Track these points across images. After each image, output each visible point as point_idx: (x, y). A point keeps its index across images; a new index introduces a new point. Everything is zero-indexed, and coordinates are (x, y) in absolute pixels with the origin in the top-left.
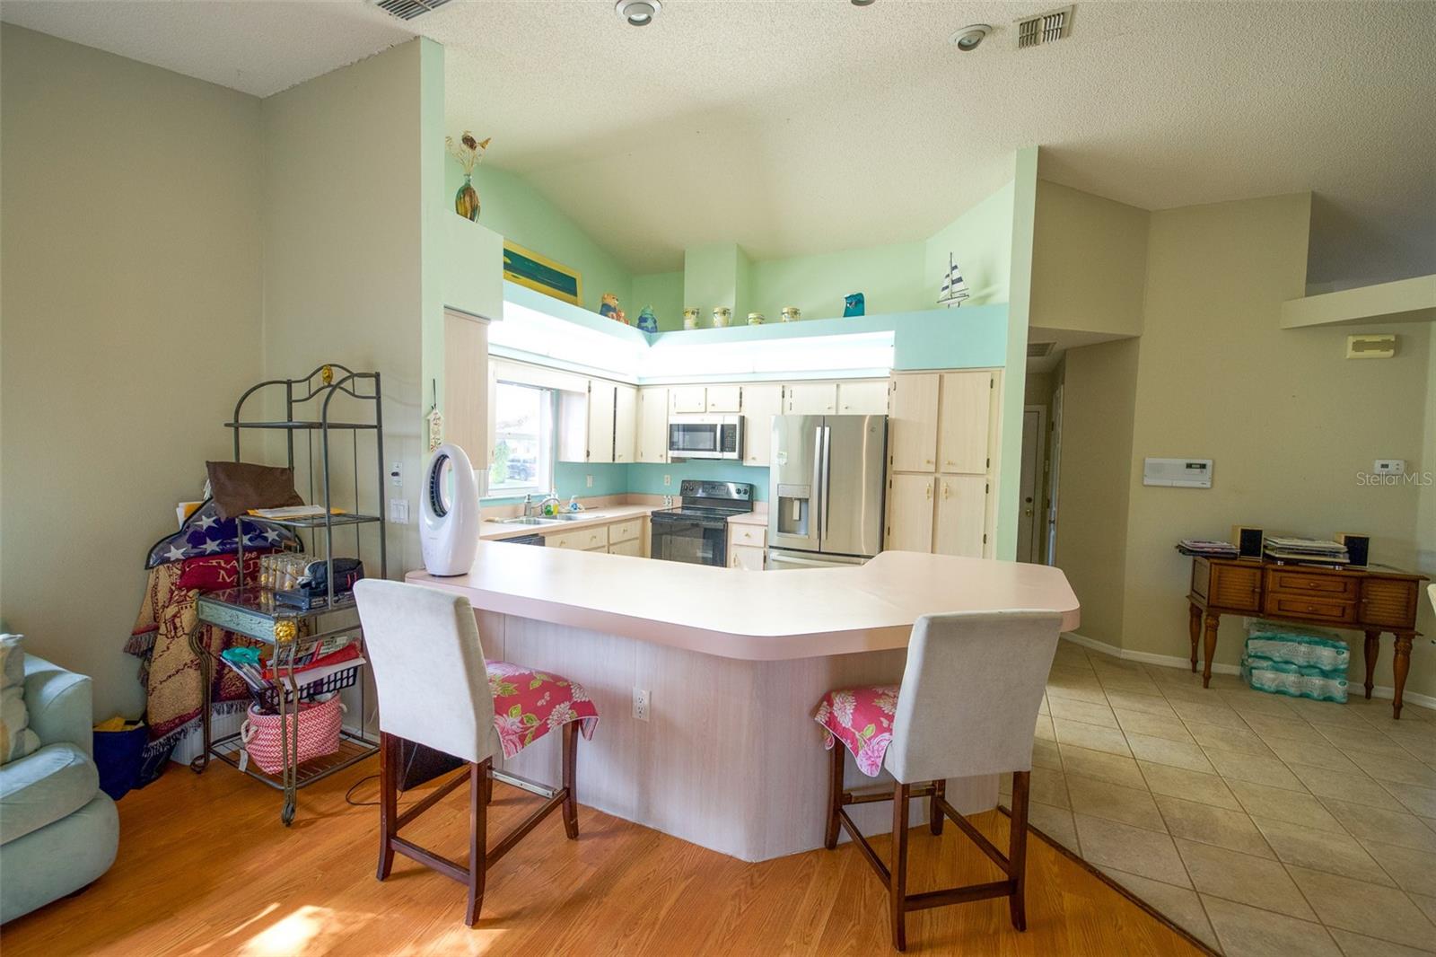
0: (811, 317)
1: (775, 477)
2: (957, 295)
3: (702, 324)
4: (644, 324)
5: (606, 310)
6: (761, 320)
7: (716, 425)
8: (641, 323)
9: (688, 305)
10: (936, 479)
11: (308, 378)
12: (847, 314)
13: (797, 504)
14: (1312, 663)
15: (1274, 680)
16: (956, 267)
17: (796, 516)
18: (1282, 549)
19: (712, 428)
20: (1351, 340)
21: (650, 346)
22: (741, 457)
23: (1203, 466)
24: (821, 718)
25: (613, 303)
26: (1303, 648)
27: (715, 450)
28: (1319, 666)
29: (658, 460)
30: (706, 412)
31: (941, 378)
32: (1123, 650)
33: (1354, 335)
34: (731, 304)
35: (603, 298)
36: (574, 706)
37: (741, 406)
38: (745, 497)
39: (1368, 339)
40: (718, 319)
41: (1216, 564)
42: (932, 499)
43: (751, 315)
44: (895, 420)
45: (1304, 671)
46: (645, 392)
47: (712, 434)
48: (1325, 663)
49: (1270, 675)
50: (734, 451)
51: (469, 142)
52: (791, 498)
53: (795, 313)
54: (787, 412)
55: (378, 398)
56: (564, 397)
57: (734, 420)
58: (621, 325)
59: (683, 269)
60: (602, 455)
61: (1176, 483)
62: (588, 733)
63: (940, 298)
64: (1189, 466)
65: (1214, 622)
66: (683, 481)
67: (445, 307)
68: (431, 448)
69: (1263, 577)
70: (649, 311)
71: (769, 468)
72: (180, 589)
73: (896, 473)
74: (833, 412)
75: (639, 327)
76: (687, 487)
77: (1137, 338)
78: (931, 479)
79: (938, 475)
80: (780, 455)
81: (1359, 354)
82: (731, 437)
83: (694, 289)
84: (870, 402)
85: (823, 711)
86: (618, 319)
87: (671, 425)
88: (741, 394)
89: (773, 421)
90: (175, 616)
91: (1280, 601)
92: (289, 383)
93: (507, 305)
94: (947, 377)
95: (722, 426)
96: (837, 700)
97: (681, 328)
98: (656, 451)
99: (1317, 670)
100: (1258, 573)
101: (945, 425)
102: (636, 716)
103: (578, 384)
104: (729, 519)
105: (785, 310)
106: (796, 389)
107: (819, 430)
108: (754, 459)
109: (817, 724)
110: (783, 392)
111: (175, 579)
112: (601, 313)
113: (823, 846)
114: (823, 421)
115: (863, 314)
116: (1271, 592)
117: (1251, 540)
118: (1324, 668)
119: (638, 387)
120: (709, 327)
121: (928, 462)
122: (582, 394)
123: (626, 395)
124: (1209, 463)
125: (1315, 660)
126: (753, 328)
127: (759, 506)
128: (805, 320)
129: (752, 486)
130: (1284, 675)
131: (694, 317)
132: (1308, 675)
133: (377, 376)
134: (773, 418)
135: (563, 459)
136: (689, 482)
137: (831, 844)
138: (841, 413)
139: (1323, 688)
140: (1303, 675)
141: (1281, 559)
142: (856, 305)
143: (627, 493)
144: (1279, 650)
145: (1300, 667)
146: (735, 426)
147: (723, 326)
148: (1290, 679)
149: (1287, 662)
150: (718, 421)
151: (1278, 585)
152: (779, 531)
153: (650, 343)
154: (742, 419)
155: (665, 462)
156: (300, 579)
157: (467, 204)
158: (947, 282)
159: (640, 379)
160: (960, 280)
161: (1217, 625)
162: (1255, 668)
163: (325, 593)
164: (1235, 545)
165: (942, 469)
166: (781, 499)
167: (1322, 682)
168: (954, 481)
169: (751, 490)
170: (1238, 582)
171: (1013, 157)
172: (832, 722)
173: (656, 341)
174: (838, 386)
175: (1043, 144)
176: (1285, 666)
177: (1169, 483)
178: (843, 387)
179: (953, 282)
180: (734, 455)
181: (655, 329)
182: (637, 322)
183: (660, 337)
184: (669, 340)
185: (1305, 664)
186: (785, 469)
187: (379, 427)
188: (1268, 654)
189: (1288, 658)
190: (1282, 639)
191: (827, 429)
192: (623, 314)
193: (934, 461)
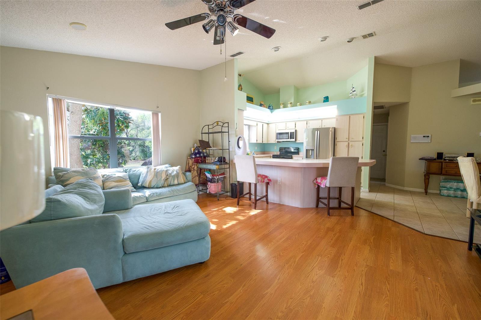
0: (314, 103)
1: (305, 145)
2: (354, 95)
3: (285, 106)
4: (270, 108)
5: (261, 105)
6: (301, 105)
7: (289, 132)
8: (269, 107)
9: (281, 102)
10: (348, 143)
11: (213, 124)
12: (324, 102)
13: (311, 151)
14: (458, 188)
15: (447, 193)
16: (354, 88)
17: (311, 154)
18: (448, 157)
19: (288, 133)
20: (472, 99)
21: (272, 113)
22: (296, 140)
23: (428, 136)
24: (315, 182)
25: (263, 103)
26: (455, 184)
27: (289, 139)
28: (460, 188)
29: (273, 142)
30: (286, 129)
31: (350, 117)
32: (405, 188)
33: (473, 98)
34: (292, 101)
35: (260, 102)
36: (268, 179)
37: (295, 127)
38: (296, 151)
39: (477, 99)
40: (289, 105)
41: (428, 162)
42: (347, 148)
43: (298, 104)
44: (337, 128)
45: (456, 190)
46: (270, 125)
47: (288, 135)
48: (462, 187)
49: (446, 191)
50: (294, 139)
51: (240, 75)
52: (309, 150)
53: (310, 102)
54: (308, 128)
55: (228, 127)
56: (251, 127)
57: (294, 131)
58: (265, 109)
59: (279, 92)
60: (260, 141)
61: (420, 142)
62: (270, 185)
63: (350, 96)
64: (424, 137)
65: (428, 177)
66: (280, 148)
67: (238, 109)
68: (237, 136)
69: (442, 165)
70: (271, 104)
71: (303, 143)
72: (194, 163)
73: (338, 142)
74: (321, 127)
75: (269, 108)
76: (281, 149)
77: (408, 103)
78: (347, 143)
79: (349, 142)
80: (306, 139)
81: (474, 103)
82: (293, 135)
83: (283, 97)
84: (331, 124)
85: (315, 181)
86: (264, 107)
87: (277, 133)
88: (295, 124)
89: (304, 130)
90: (194, 167)
91: (446, 171)
92: (208, 125)
93: (247, 108)
94: (351, 116)
95: (291, 133)
96: (318, 178)
97: (279, 108)
98: (273, 139)
99: (460, 190)
100: (441, 164)
101: (351, 129)
102: (278, 183)
103: (254, 124)
104: (293, 156)
105: (307, 102)
106: (310, 122)
107: (316, 132)
108: (299, 141)
109: (314, 183)
110: (307, 123)
111: (193, 161)
112: (260, 106)
113: (315, 207)
114: (317, 129)
115: (328, 101)
116: (444, 168)
117: (440, 155)
118: (461, 189)
119: (268, 124)
120: (287, 107)
121: (346, 138)
122: (255, 126)
123: (265, 126)
124: (430, 136)
125: (459, 187)
126: (299, 107)
127: (300, 153)
128: (313, 104)
129: (298, 148)
130: (450, 192)
131: (283, 105)
132: (457, 191)
133: (228, 123)
134: (304, 129)
135: (250, 142)
136: (281, 148)
137: (317, 206)
138: (323, 127)
139: (461, 194)
140: (455, 191)
141: (448, 160)
142: (326, 99)
143: (265, 151)
144: (449, 185)
145: (455, 189)
146: (294, 132)
147: (291, 107)
148: (451, 192)
149: (451, 188)
150: (289, 131)
151: (446, 167)
152: (306, 158)
153: (272, 112)
154: (296, 130)
155: (275, 142)
156: (215, 160)
157: (240, 88)
158: (351, 92)
159: (268, 122)
160: (355, 91)
161: (429, 178)
162: (442, 190)
163: (222, 162)
164: (435, 156)
165: (350, 140)
166: (306, 150)
167: (461, 193)
168: (353, 143)
169: (298, 149)
170: (435, 166)
171: (368, 59)
172: (317, 182)
173: (273, 112)
174: (322, 120)
175: (375, 55)
176: (450, 189)
177: (418, 142)
178: (323, 121)
179: (353, 92)
180: (294, 140)
181: (272, 109)
182: (268, 107)
183: (274, 111)
184: (276, 111)
185: (456, 188)
186: (308, 142)
187: (228, 132)
188: (446, 186)
189: (451, 187)
190: (450, 182)
191: (319, 132)
192: (265, 106)
193: (348, 138)
